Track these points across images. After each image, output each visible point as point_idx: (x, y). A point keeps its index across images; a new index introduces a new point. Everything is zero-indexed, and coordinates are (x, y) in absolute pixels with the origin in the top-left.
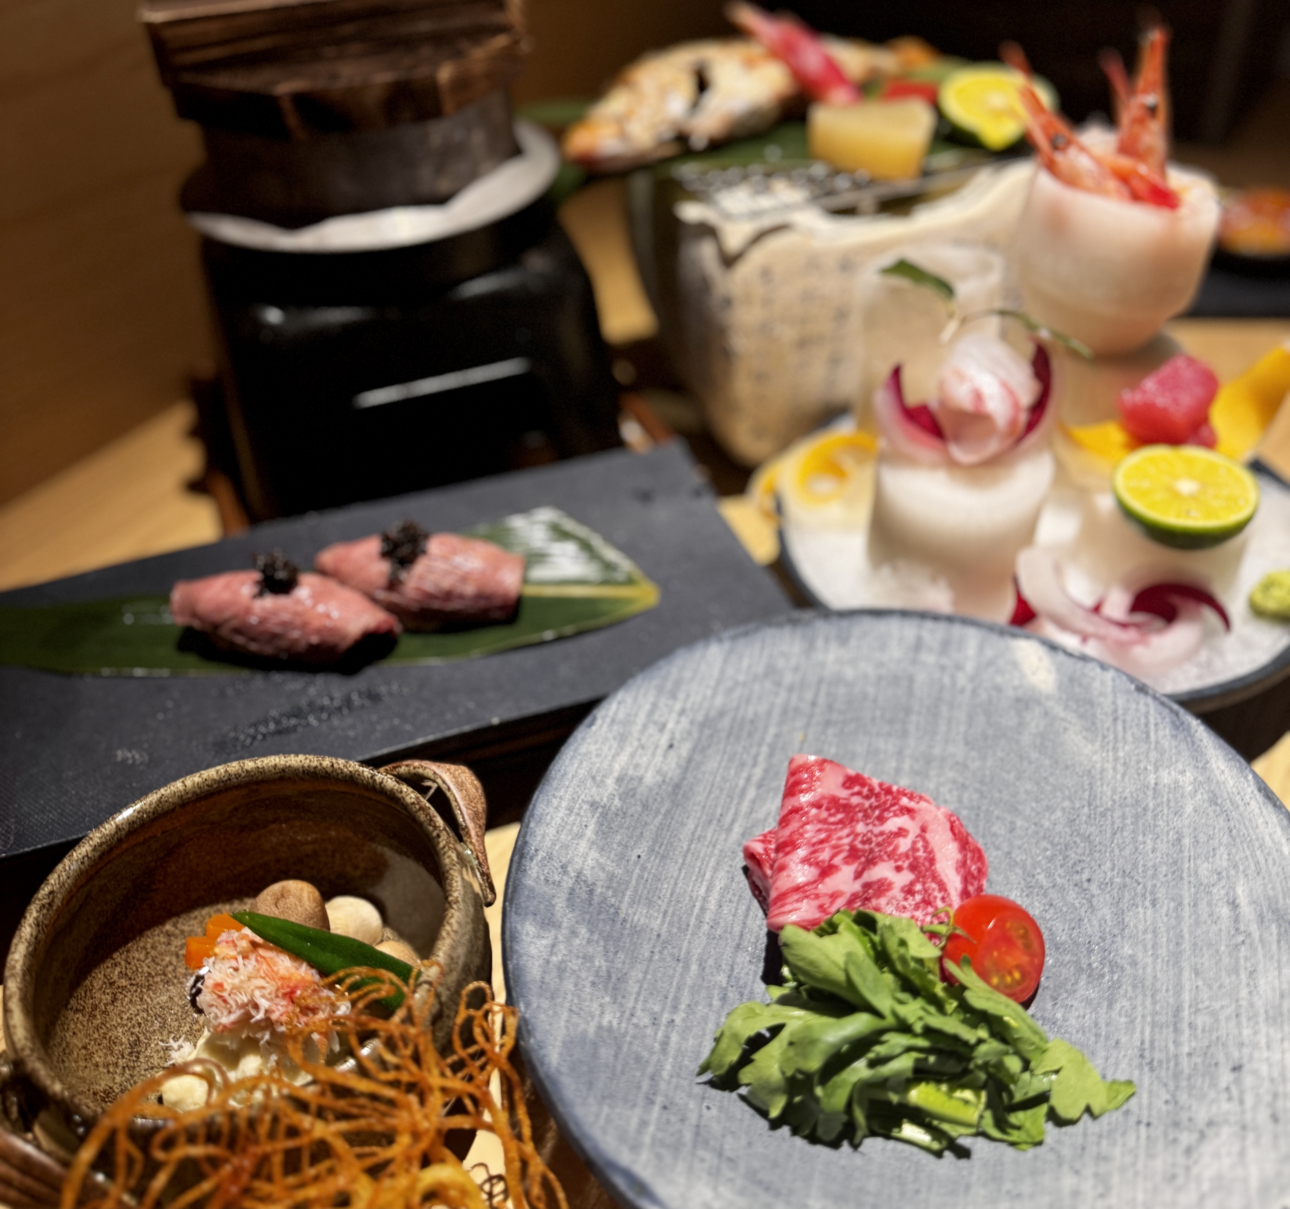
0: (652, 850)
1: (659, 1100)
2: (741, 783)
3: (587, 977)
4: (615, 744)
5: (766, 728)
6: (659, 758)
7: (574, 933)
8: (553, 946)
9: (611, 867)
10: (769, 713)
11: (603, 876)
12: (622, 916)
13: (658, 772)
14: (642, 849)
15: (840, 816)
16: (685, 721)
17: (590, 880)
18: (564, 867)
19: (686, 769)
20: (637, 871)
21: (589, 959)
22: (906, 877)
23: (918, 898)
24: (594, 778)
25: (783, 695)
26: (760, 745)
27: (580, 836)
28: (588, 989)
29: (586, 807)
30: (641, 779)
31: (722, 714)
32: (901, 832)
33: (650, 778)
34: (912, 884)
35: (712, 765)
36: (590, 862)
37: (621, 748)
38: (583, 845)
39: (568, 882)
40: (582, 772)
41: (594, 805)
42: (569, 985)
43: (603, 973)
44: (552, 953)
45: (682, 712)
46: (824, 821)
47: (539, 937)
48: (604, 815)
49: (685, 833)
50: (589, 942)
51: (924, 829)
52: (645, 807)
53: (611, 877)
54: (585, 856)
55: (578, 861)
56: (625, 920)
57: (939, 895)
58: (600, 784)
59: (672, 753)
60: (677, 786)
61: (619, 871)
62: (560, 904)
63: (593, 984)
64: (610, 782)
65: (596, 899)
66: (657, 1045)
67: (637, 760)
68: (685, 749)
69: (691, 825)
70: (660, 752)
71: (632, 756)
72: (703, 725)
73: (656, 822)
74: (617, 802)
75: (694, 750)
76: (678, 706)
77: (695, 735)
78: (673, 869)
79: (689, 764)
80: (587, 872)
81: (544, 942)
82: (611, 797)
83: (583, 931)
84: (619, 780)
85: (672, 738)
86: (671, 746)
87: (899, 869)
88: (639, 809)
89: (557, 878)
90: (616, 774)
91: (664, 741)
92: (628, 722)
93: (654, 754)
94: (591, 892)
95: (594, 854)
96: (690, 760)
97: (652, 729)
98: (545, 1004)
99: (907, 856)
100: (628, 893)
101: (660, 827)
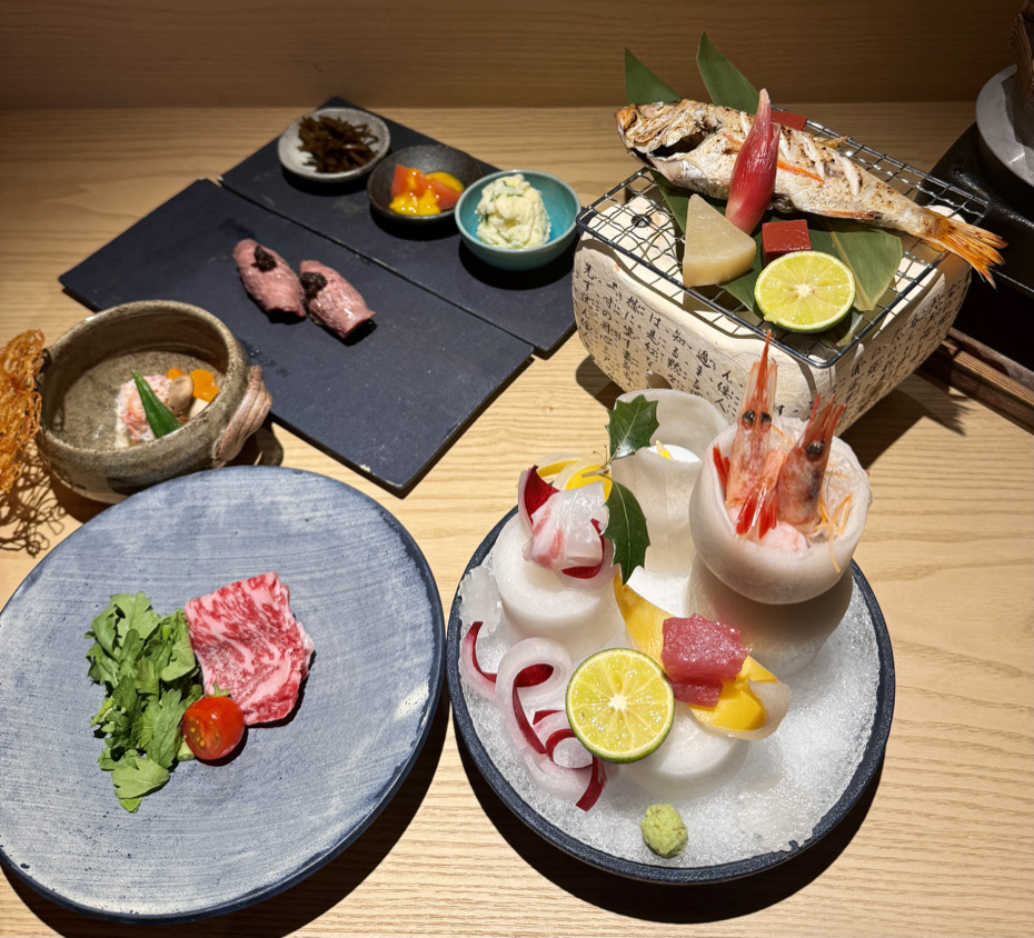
0: (244, 538)
1: (90, 581)
2: (308, 569)
3: (149, 531)
4: (292, 490)
5: (343, 567)
6: (297, 517)
7: (171, 516)
8: (158, 509)
9: (221, 520)
10: (352, 564)
11: (213, 519)
12: (197, 537)
13: (289, 521)
14: (241, 533)
15: (246, 610)
16: (324, 520)
17: (207, 513)
18: (205, 498)
19: (300, 535)
20: (228, 535)
21: (160, 528)
22: (251, 669)
23: (243, 680)
24: (266, 489)
25: (364, 566)
26: (332, 568)
27: (229, 498)
28: (142, 533)
29: (247, 493)
30: (280, 514)
31: (339, 538)
32: (271, 656)
33: (284, 518)
34: (250, 674)
35: (310, 547)
36: (217, 509)
37: (291, 495)
38: (225, 502)
39: (199, 503)
40: (267, 482)
41: (251, 496)
42: (139, 524)
43: (156, 538)
44: (153, 510)
45: (329, 516)
46: (239, 603)
47: (160, 501)
48: (248, 504)
49: (264, 552)
50: (171, 525)
51: (278, 668)
52: (266, 523)
53: (215, 523)
54: (219, 505)
55: (214, 503)
56: (195, 539)
57: (248, 691)
58: (264, 494)
59: (304, 523)
60: (288, 535)
61: (221, 526)
62: (184, 504)
63: (146, 535)
64: (269, 499)
65: (198, 520)
66: (127, 575)
67: (290, 506)
68: (309, 528)
69: (271, 553)
70: (300, 516)
71: (290, 503)
72: (328, 531)
73: (261, 534)
74: (259, 508)
75: (313, 533)
76: (331, 512)
77: (320, 530)
78: (240, 554)
79: (302, 535)
80: (210, 510)
81: (158, 504)
82: (261, 503)
83: (175, 521)
84: (272, 503)
85: (312, 519)
86: (307, 520)
87: (253, 663)
88: (264, 521)
89: (198, 496)
90: (275, 499)
91: (307, 515)
92: (308, 491)
93: (297, 514)
94: (200, 516)
95: (223, 509)
96: (306, 534)
97: (311, 505)
98: (123, 516)
99: (261, 664)
100: (213, 536)
101: (260, 537)
